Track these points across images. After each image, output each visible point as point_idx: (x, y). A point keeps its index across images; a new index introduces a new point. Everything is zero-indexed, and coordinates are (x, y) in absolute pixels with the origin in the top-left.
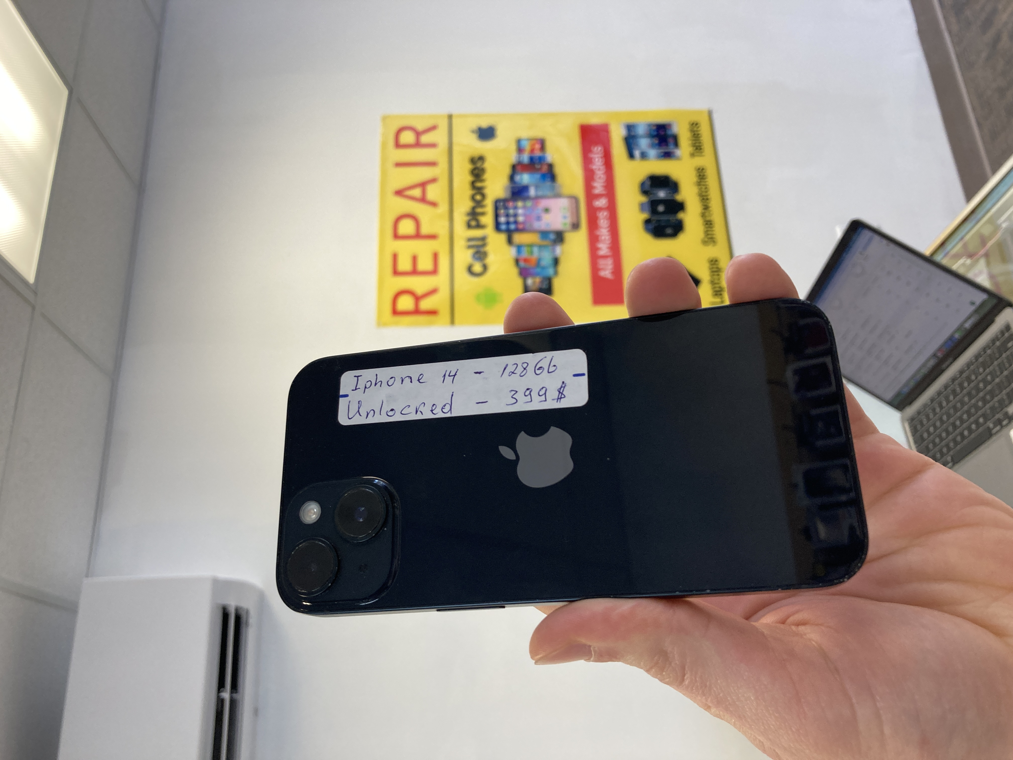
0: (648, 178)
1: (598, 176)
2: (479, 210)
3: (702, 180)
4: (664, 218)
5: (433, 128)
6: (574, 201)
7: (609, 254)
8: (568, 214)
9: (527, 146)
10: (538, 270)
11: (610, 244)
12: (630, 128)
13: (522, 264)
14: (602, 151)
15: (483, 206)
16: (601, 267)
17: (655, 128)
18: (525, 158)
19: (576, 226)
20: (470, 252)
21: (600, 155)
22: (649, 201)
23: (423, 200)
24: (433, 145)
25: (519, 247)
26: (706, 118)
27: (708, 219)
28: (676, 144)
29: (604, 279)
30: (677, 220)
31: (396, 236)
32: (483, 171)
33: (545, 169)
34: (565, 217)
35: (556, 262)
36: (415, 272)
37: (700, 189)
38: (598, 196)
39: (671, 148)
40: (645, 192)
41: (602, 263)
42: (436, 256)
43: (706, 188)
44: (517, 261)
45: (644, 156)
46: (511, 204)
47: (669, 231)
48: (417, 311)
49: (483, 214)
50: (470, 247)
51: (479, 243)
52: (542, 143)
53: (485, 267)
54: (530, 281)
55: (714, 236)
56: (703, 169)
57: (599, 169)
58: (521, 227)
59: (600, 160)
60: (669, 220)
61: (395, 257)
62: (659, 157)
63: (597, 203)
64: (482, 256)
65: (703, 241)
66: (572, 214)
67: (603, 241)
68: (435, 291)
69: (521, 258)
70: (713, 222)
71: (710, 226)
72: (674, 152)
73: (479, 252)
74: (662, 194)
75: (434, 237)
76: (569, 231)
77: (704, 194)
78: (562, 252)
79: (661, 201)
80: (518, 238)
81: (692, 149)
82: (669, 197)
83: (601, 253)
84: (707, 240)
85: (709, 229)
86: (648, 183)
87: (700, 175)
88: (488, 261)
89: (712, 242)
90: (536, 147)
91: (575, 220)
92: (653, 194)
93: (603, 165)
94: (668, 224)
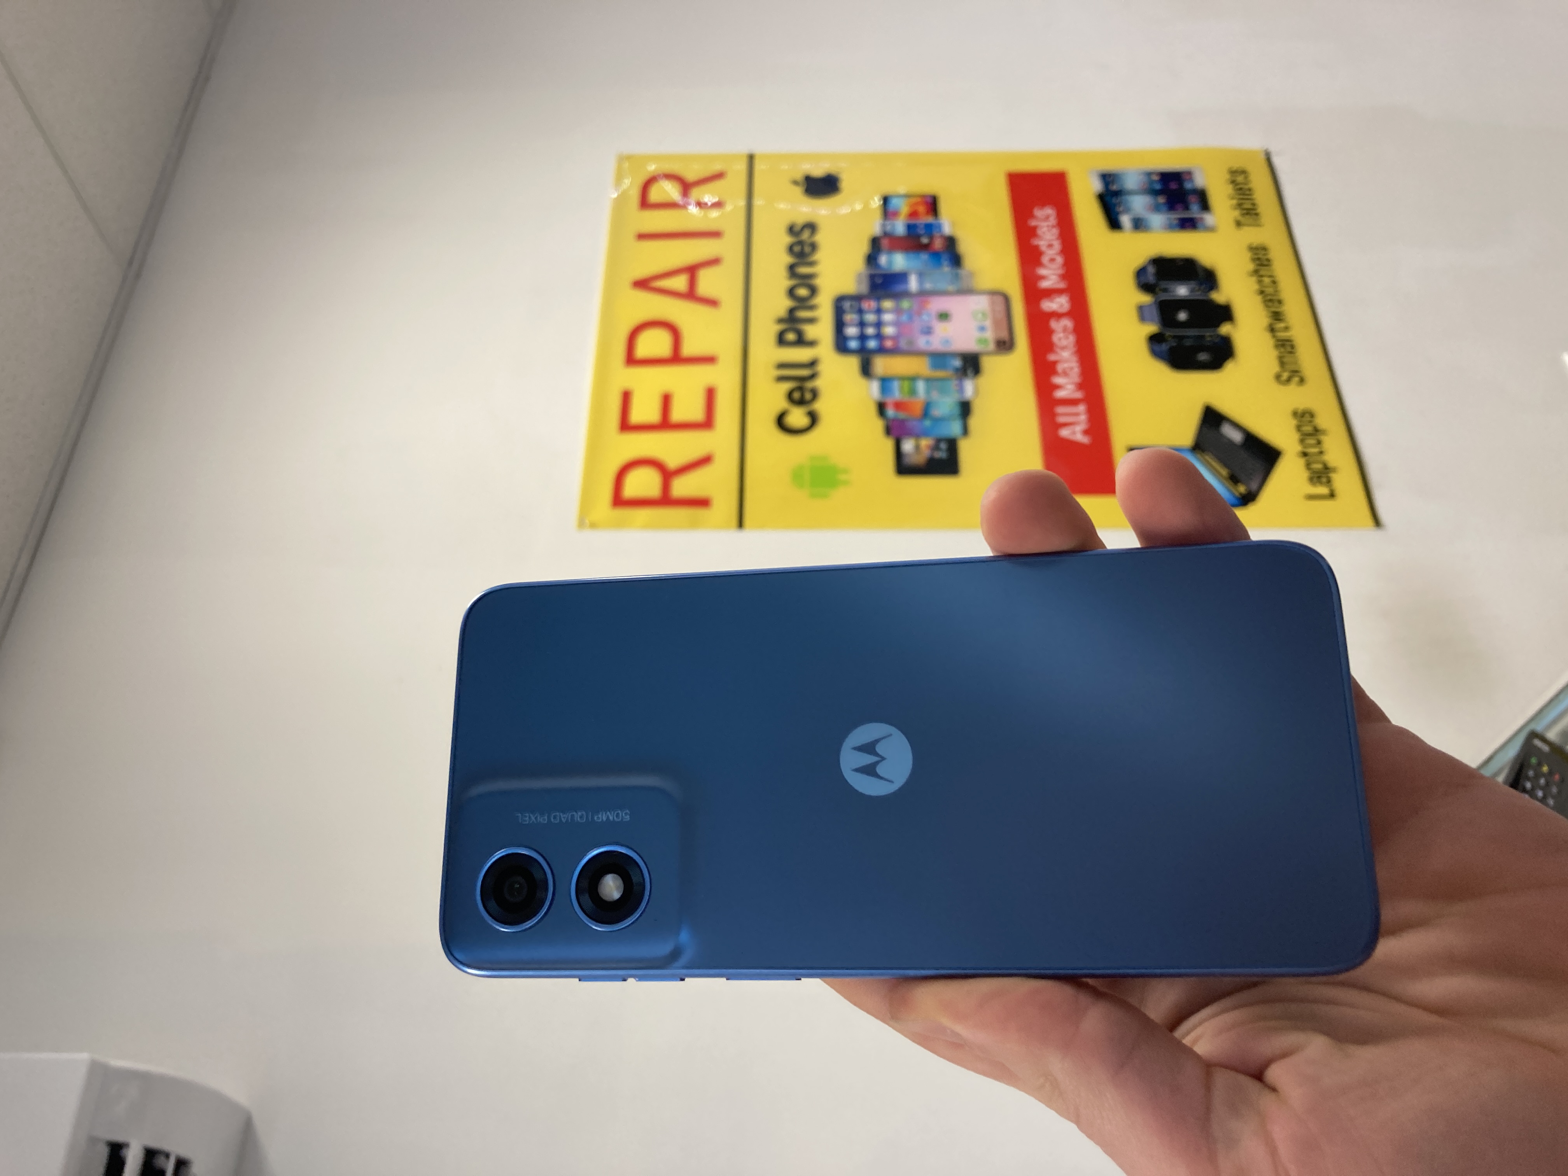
0: (1150, 261)
1: (1049, 257)
2: (803, 314)
3: (1264, 268)
4: (1193, 332)
6: (1000, 300)
7: (1079, 395)
8: (988, 323)
9: (903, 208)
10: (927, 424)
11: (1079, 377)
12: (1107, 178)
13: (891, 412)
14: (1055, 215)
15: (812, 308)
16: (1061, 420)
17: (1156, 178)
18: (899, 227)
19: (1005, 345)
20: (782, 389)
21: (1051, 223)
22: (1156, 301)
23: (691, 295)
24: (716, 204)
25: (885, 382)
26: (1261, 161)
27: (1282, 335)
28: (1205, 206)
29: (1070, 446)
30: (1217, 337)
31: (631, 360)
32: (814, 247)
33: (938, 244)
34: (982, 329)
35: (965, 409)
36: (665, 424)
37: (1260, 282)
38: (1049, 293)
39: (1195, 211)
40: (1145, 287)
41: (1062, 413)
42: (710, 394)
43: (1274, 282)
44: (881, 408)
45: (1139, 225)
46: (869, 305)
47: (1203, 357)
48: (666, 500)
49: (811, 321)
50: (781, 379)
51: (805, 372)
52: (932, 204)
53: (814, 418)
54: (908, 446)
55: (1301, 369)
56: (1264, 249)
57: (1050, 246)
58: (889, 344)
59: (1052, 231)
60: (1203, 337)
62: (1170, 227)
63: (1049, 305)
64: (808, 396)
65: (1278, 377)
66: (996, 323)
67: (1065, 374)
68: (705, 460)
69: (889, 400)
70: (1294, 343)
71: (1289, 349)
72: (1202, 219)
73: (801, 389)
74: (1182, 291)
75: (709, 360)
76: (988, 354)
77: (1269, 290)
78: (976, 391)
79: (1182, 304)
80: (881, 365)
81: (1237, 213)
82: (1198, 296)
83: (1060, 394)
84: (1285, 375)
85: (1286, 355)
86: (1151, 270)
87: (1259, 259)
88: (819, 406)
89: (1296, 379)
90: (922, 209)
91: (1004, 335)
92: (1165, 290)
93: (1057, 239)
94: (1200, 345)
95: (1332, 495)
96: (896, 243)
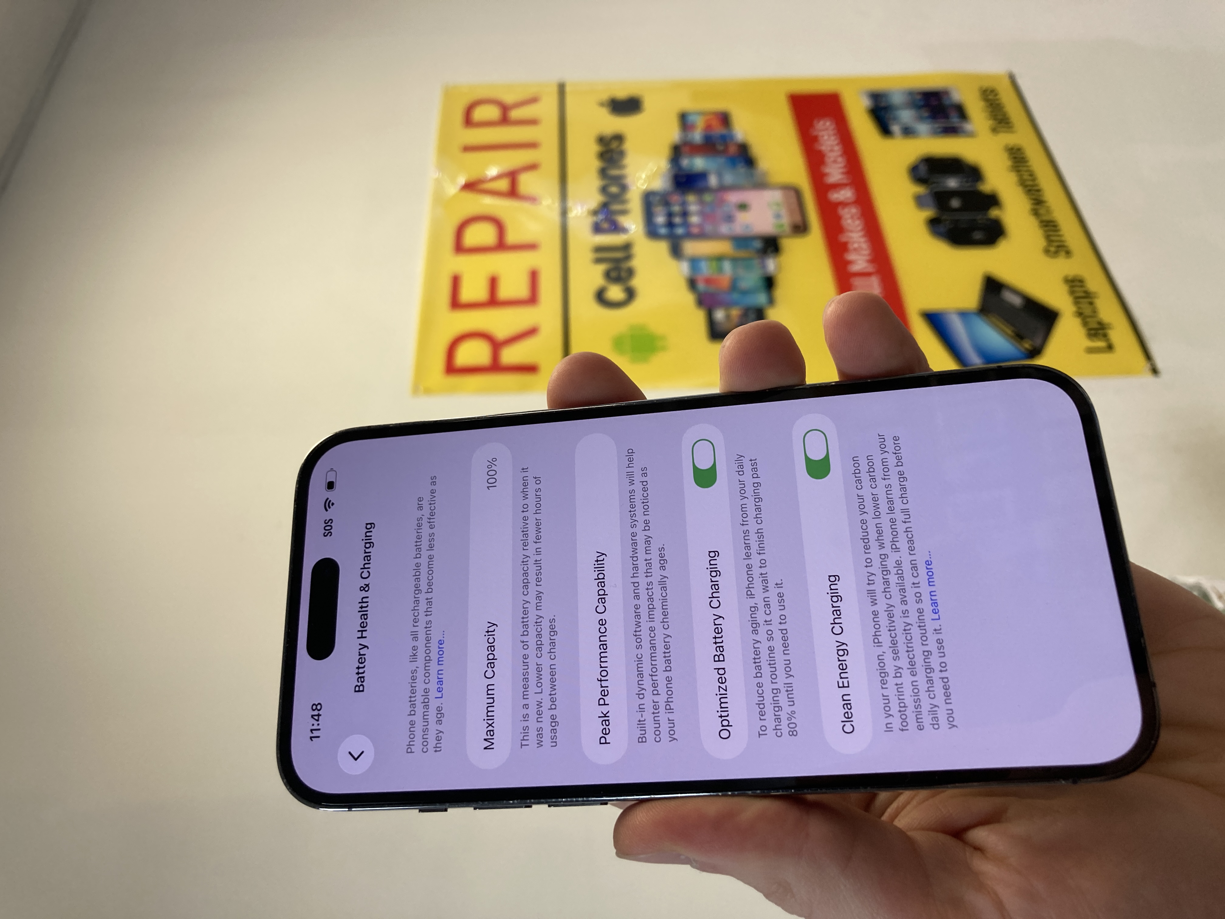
0: (920, 160)
1: (832, 159)
2: (616, 207)
3: (1020, 164)
4: (966, 216)
5: (533, 100)
6: (792, 194)
7: (870, 270)
8: (784, 212)
9: (700, 123)
10: (735, 297)
11: (869, 255)
12: (877, 97)
13: (701, 286)
14: (833, 126)
15: (624, 203)
17: (919, 97)
18: (697, 136)
19: (800, 229)
20: (601, 268)
21: (831, 132)
22: (931, 191)
23: (513, 193)
24: (532, 122)
25: (694, 262)
26: (1007, 83)
27: (1045, 218)
28: (963, 117)
30: (990, 219)
31: (459, 248)
32: (621, 153)
33: (733, 150)
34: (778, 216)
35: (769, 283)
36: (493, 302)
37: (1021, 176)
38: (836, 186)
39: (955, 120)
40: (920, 180)
42: (534, 277)
43: (1031, 175)
44: (692, 284)
45: (908, 132)
46: (675, 199)
47: (978, 235)
48: (495, 367)
49: (624, 212)
50: (598, 261)
51: (619, 255)
52: (725, 119)
53: (631, 294)
54: (719, 315)
55: (1066, 244)
56: (1018, 149)
57: (832, 151)
58: (695, 230)
59: (833, 138)
60: (975, 220)
61: (456, 282)
62: (935, 133)
63: (836, 196)
64: (623, 274)
65: (1047, 251)
66: (790, 211)
67: (857, 251)
68: (531, 332)
69: (700, 278)
70: (1058, 223)
71: (1053, 228)
72: (962, 127)
73: (617, 269)
74: (952, 183)
75: (531, 247)
76: (788, 236)
77: (1030, 183)
78: (779, 268)
79: (953, 193)
80: (691, 248)
81: (990, 123)
82: (967, 187)
83: (855, 268)
84: (1053, 249)
85: (1051, 233)
86: (923, 169)
87: (1015, 158)
88: (636, 282)
89: (1063, 253)
90: (715, 123)
91: (798, 220)
92: (937, 183)
93: (838, 144)
94: (973, 226)
95: (1110, 347)
96: (696, 149)
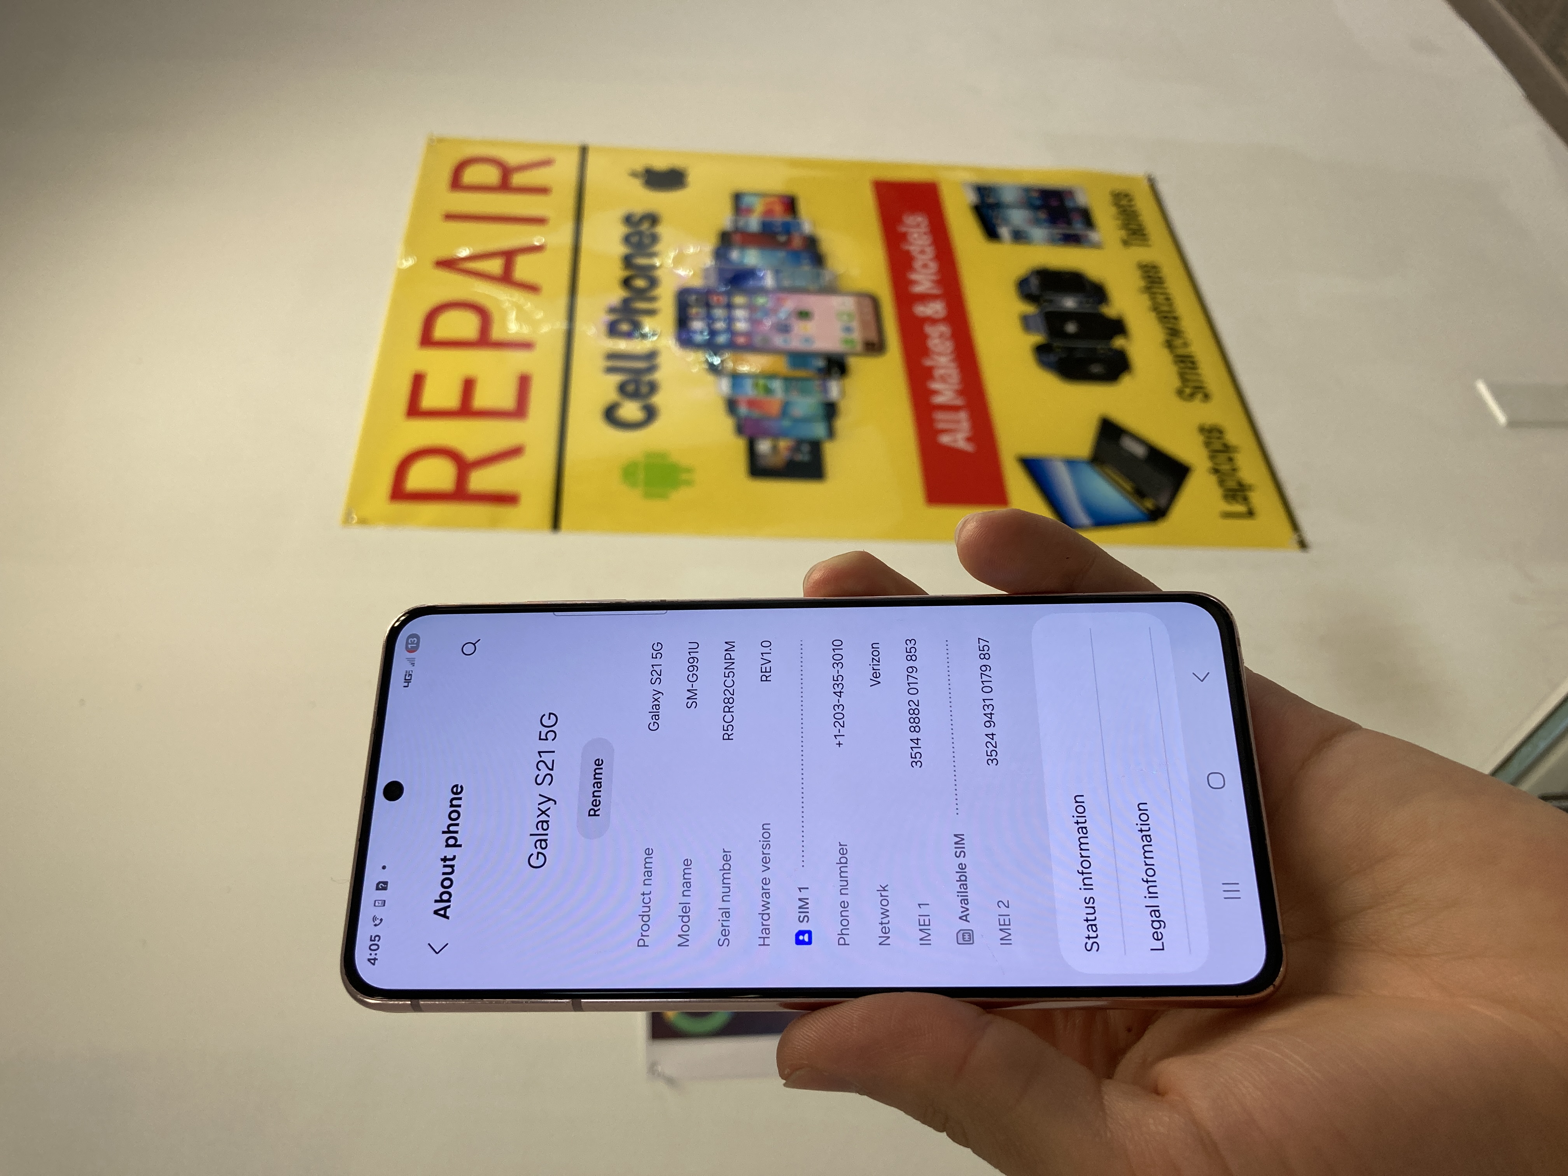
0: (1032, 272)
1: (922, 263)
2: (640, 305)
3: (1156, 285)
4: (1083, 344)
5: (546, 163)
6: (867, 302)
7: (959, 402)
8: (855, 324)
9: (759, 207)
10: (786, 423)
11: (958, 384)
12: (983, 191)
13: (743, 410)
14: (927, 223)
15: (653, 299)
16: (941, 426)
17: (1035, 195)
18: (753, 223)
19: (874, 347)
20: (613, 380)
21: (923, 230)
22: (1042, 311)
23: (506, 278)
24: (543, 190)
25: (737, 380)
26: (1144, 186)
27: (1181, 351)
28: (1089, 223)
29: (952, 452)
30: (1111, 350)
31: (428, 341)
32: (655, 239)
33: (797, 242)
34: (848, 329)
35: (830, 411)
36: (465, 411)
37: (1154, 299)
38: (924, 298)
39: (1078, 227)
40: (1029, 297)
41: (942, 419)
42: (524, 382)
43: (1168, 299)
44: (732, 405)
45: (1019, 236)
46: (718, 299)
47: (1096, 369)
48: (460, 494)
49: (651, 313)
50: (610, 370)
51: (639, 364)
52: (790, 204)
53: (651, 414)
54: (764, 446)
55: (1204, 385)
56: (1154, 267)
57: (922, 252)
58: (741, 340)
59: (925, 237)
60: (1095, 349)
61: (417, 382)
62: (1053, 241)
63: (922, 310)
64: (644, 389)
65: (1180, 393)
66: (864, 325)
67: (943, 379)
68: (514, 452)
69: (742, 400)
70: (1196, 359)
71: (1190, 365)
72: (1086, 236)
73: (637, 383)
74: (1069, 303)
75: (525, 345)
76: (858, 356)
77: (1165, 308)
78: (843, 393)
79: (1070, 315)
80: (732, 360)
81: (1123, 233)
82: (1087, 308)
83: (939, 400)
84: (1188, 391)
85: (1187, 371)
86: (1034, 282)
87: (1149, 277)
88: (657, 400)
89: (1200, 396)
90: (778, 209)
91: (873, 336)
92: (1051, 301)
93: (930, 246)
94: (1092, 357)
95: (1251, 513)
96: (749, 239)
